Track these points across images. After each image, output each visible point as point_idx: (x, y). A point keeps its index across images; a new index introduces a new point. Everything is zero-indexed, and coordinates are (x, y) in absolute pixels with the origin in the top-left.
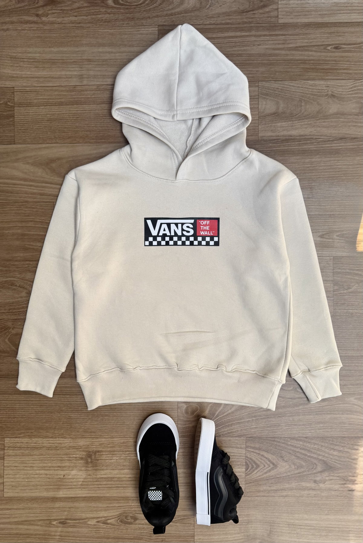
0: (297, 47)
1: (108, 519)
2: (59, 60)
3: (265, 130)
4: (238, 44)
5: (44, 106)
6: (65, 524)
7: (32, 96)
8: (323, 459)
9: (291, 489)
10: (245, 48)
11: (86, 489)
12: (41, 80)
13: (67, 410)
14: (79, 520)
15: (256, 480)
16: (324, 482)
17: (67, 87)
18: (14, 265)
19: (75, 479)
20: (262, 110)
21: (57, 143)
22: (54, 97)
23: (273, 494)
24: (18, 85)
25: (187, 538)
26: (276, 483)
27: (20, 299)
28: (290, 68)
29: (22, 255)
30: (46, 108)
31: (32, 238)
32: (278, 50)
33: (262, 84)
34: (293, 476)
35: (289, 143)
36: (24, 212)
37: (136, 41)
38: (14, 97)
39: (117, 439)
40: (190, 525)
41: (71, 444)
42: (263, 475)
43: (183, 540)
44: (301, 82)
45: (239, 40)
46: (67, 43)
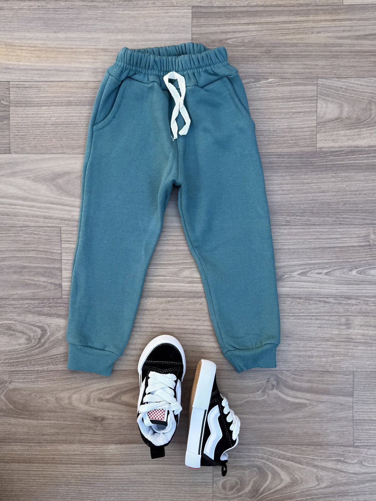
0: (366, 35)
2: (67, 48)
3: (325, 140)
4: (293, 31)
5: (47, 106)
7: (32, 93)
10: (301, 36)
12: (44, 73)
17: (77, 82)
18: (11, 305)
20: (321, 115)
22: (60, 95)
24: (15, 79)
27: (18, 347)
28: (357, 62)
29: (20, 292)
30: (50, 109)
31: (34, 271)
32: (342, 39)
33: (322, 81)
35: (355, 156)
36: (22, 239)
37: (164, 26)
38: (9, 94)
44: (370, 79)
45: (293, 26)
46: (77, 27)
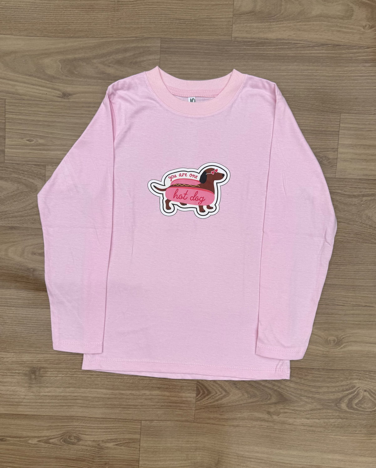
1: (51, 439)
6: (5, 441)
8: (279, 390)
9: (243, 419)
11: (28, 407)
13: (11, 323)
14: (20, 438)
15: (207, 406)
16: (278, 414)
19: (16, 396)
21: (12, 34)
23: (224, 423)
25: (132, 463)
26: (228, 412)
34: (246, 405)
39: (63, 356)
40: (135, 449)
41: (14, 359)
42: (214, 402)
43: (127, 463)
